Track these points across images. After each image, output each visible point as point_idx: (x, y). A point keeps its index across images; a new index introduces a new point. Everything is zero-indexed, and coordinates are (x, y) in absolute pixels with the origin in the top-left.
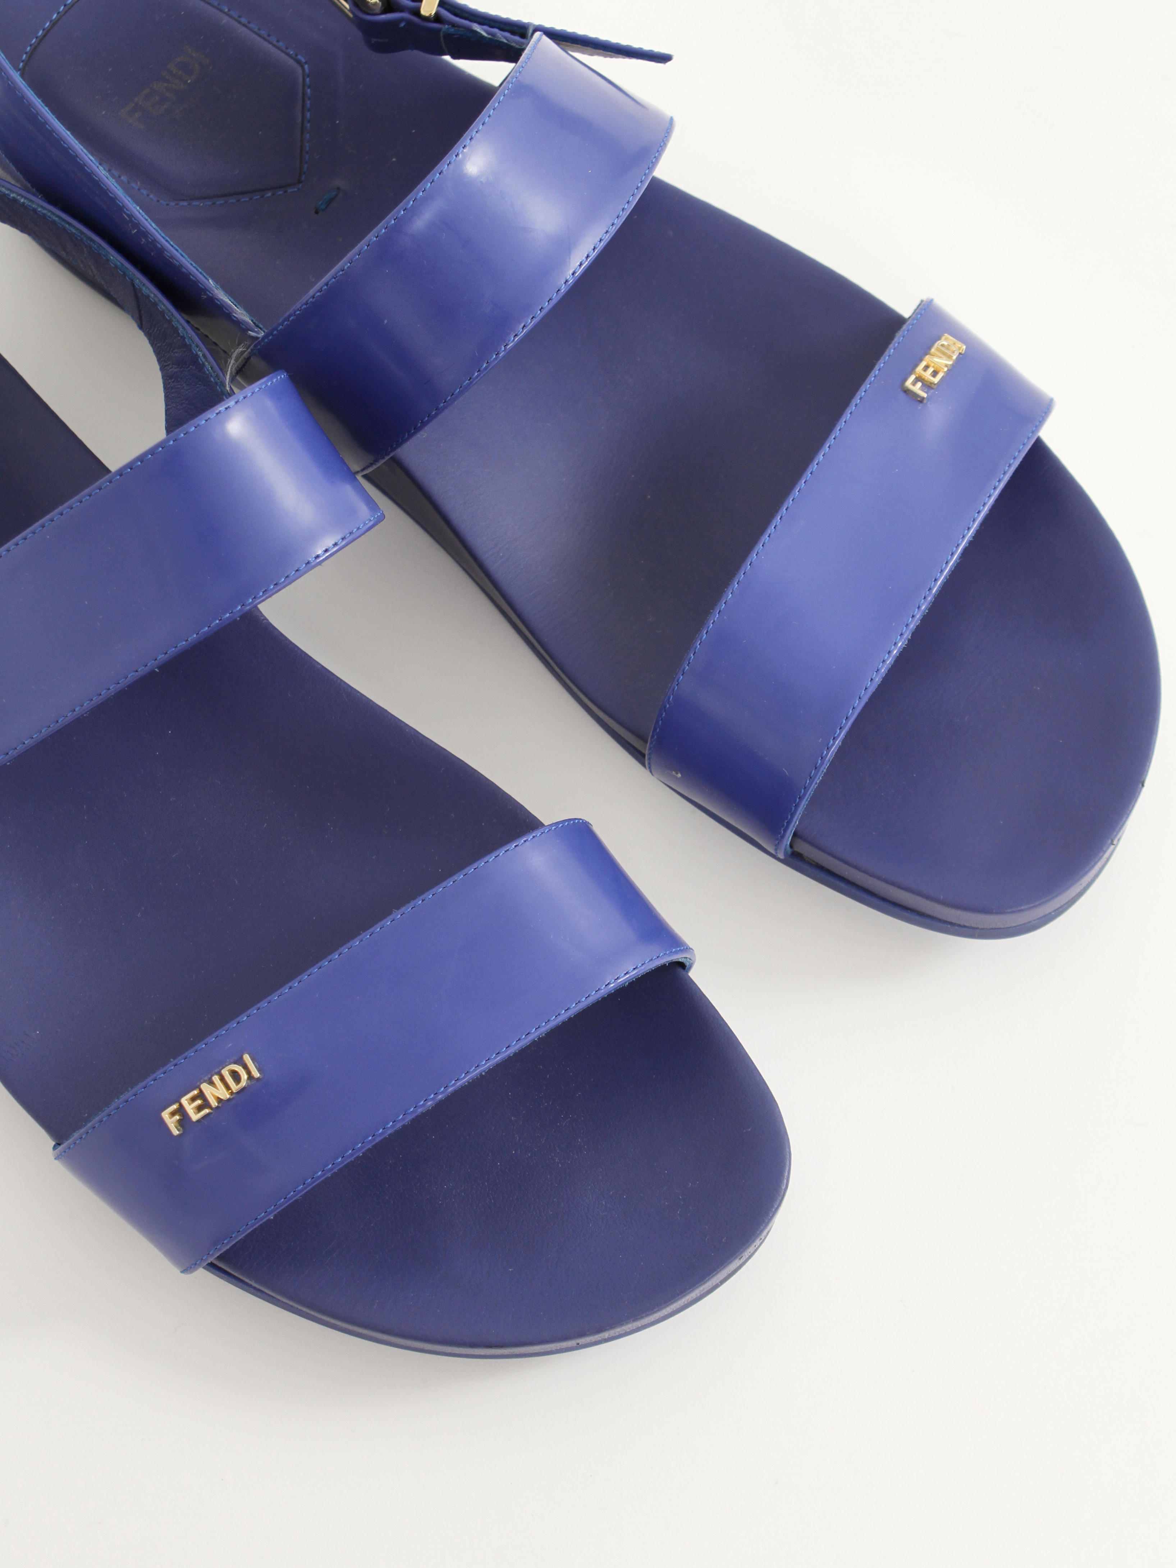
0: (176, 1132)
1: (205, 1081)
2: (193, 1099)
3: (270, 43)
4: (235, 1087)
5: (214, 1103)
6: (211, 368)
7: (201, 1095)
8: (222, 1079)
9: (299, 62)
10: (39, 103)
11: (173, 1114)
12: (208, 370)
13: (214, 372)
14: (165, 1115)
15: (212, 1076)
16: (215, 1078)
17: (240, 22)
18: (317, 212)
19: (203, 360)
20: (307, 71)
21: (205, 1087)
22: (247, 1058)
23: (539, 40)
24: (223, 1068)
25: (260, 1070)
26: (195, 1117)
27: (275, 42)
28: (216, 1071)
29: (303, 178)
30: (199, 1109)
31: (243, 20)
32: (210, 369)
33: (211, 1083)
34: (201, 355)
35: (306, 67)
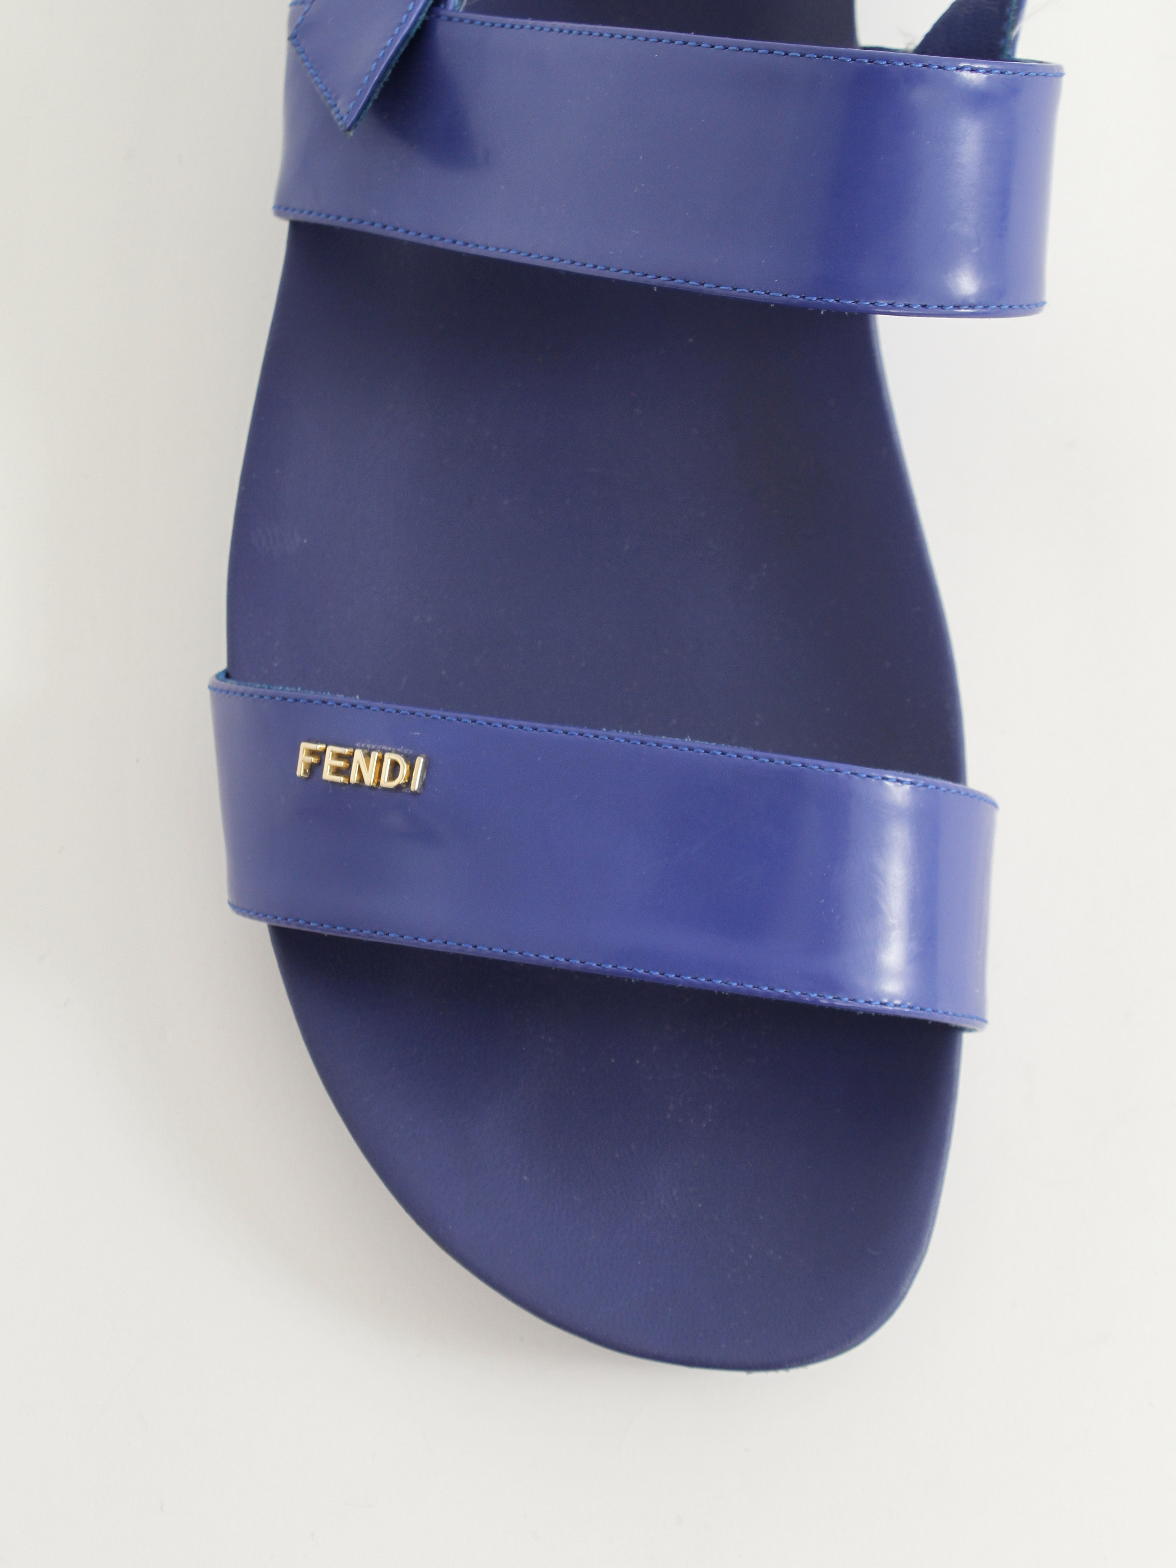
0: (300, 771)
1: (363, 748)
2: (340, 757)
4: (385, 782)
5: (354, 778)
7: (349, 758)
8: (381, 761)
11: (312, 753)
14: (305, 746)
15: (375, 750)
16: (375, 754)
21: (359, 755)
22: (420, 762)
24: (390, 752)
25: (424, 784)
26: (327, 775)
28: (383, 748)
30: (337, 771)
33: (368, 755)
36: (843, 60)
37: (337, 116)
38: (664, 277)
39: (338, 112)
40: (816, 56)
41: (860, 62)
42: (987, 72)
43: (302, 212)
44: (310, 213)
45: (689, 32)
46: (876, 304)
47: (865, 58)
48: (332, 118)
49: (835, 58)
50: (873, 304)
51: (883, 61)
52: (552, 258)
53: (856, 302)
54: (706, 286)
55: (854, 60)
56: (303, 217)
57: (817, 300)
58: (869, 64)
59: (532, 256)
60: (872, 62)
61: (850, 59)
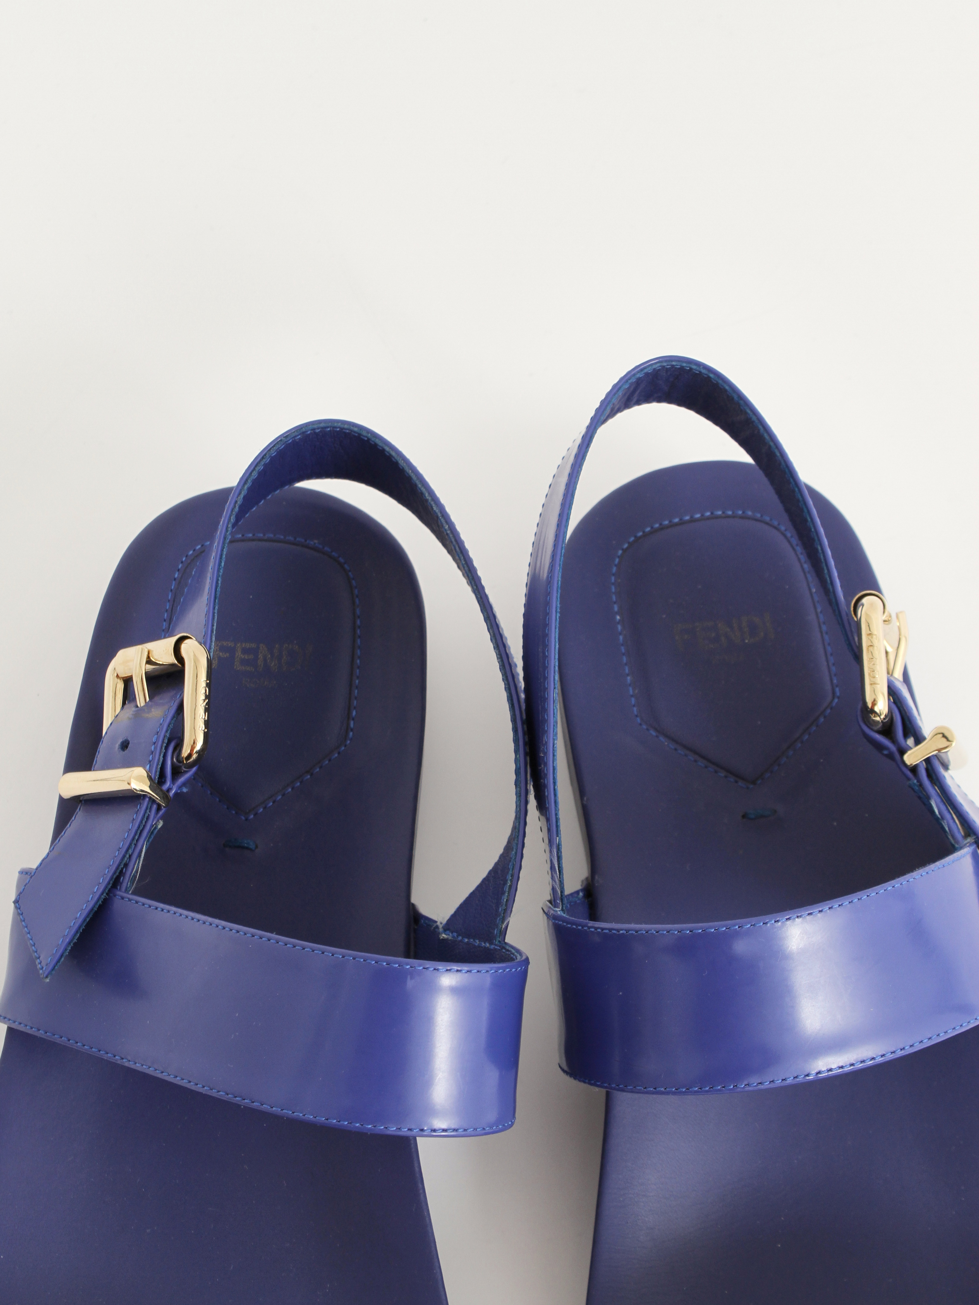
3: (827, 661)
6: (507, 900)
9: (834, 693)
10: (556, 607)
12: (503, 900)
13: (506, 905)
17: (820, 627)
18: (744, 816)
19: (507, 890)
20: (834, 704)
23: (964, 856)
27: (830, 664)
29: (759, 782)
31: (824, 628)
32: (505, 900)
34: (509, 884)
35: (836, 700)
36: (369, 963)
37: (39, 966)
38: (247, 1100)
39: (40, 963)
40: (352, 958)
41: (380, 964)
42: (468, 971)
43: (15, 1022)
44: (20, 1024)
45: (272, 932)
46: (388, 1128)
47: (385, 962)
48: (36, 966)
49: (364, 961)
50: (386, 1128)
51: (396, 964)
52: (177, 1077)
53: (375, 1126)
54: (274, 1109)
55: (377, 963)
56: (15, 1026)
57: (348, 1123)
58: (387, 966)
59: (164, 1074)
60: (389, 965)
61: (374, 962)
